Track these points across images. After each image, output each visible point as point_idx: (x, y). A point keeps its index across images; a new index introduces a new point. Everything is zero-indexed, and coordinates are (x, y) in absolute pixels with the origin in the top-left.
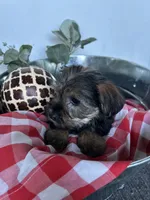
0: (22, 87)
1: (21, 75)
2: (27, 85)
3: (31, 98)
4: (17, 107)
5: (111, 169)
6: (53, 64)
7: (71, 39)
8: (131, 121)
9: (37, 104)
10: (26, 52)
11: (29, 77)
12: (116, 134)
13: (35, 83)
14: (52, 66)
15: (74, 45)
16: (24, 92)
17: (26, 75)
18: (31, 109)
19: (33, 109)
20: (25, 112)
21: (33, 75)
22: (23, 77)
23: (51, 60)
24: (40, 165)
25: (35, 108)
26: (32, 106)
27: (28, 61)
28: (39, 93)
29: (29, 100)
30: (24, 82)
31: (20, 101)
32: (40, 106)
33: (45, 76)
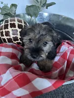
0: (10, 29)
1: (9, 22)
2: (13, 28)
3: (14, 36)
4: (7, 40)
5: (53, 85)
8: (69, 54)
9: (18, 40)
10: (14, 8)
11: (14, 24)
12: (59, 60)
13: (17, 28)
15: (42, 6)
16: (11, 33)
17: (12, 22)
18: (14, 42)
19: (16, 42)
20: (11, 44)
22: (10, 24)
24: (14, 78)
25: (17, 42)
26: (15, 41)
28: (19, 34)
30: (11, 27)
31: (8, 37)
32: (19, 41)
33: (23, 24)
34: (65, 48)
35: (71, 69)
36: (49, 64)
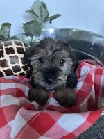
0: (6, 57)
1: (4, 47)
2: (10, 55)
3: (14, 65)
4: (4, 73)
6: (29, 38)
7: (41, 16)
8: (93, 75)
9: (20, 70)
11: (11, 48)
12: (83, 87)
13: (16, 53)
14: (28, 39)
15: (44, 21)
16: (9, 61)
17: (9, 47)
18: (15, 74)
19: (17, 74)
20: (11, 77)
21: (14, 47)
22: (6, 49)
23: (27, 34)
25: (19, 73)
26: (16, 71)
27: (9, 36)
28: (20, 61)
29: (13, 67)
30: (8, 53)
31: (6, 68)
32: (22, 71)
33: (24, 47)
34: (86, 69)
35: (101, 96)
36: (71, 94)
